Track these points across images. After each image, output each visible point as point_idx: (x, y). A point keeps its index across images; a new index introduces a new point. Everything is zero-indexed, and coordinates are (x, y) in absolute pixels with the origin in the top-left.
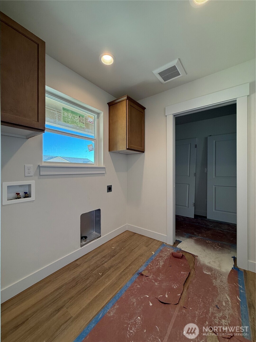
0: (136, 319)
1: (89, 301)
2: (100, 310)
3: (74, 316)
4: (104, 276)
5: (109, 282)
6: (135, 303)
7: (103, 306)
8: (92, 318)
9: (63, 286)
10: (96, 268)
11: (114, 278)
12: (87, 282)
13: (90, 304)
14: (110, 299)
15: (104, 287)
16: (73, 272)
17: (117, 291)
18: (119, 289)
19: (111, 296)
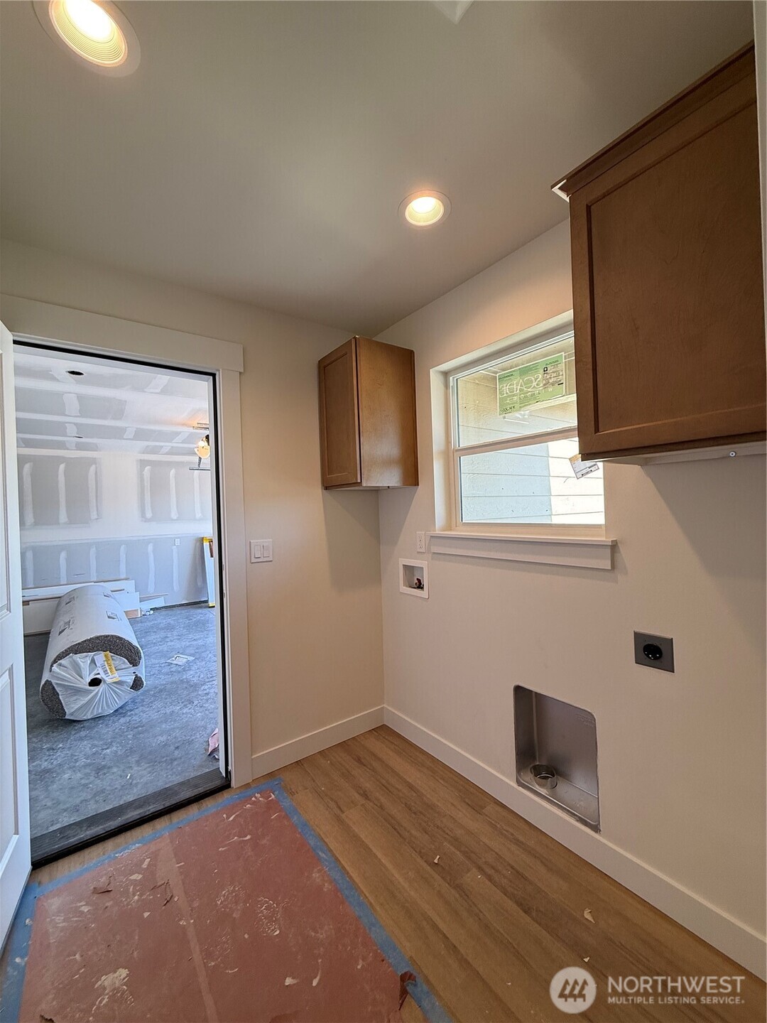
0: (279, 925)
1: (362, 836)
2: (334, 855)
3: (343, 816)
4: (429, 867)
5: (401, 880)
6: (313, 934)
7: (341, 859)
8: (325, 842)
9: (416, 791)
10: (462, 849)
11: (412, 893)
12: (413, 832)
13: (355, 838)
14: (351, 877)
15: (390, 866)
16: (455, 803)
17: (367, 895)
18: (372, 901)
19: (357, 880)
